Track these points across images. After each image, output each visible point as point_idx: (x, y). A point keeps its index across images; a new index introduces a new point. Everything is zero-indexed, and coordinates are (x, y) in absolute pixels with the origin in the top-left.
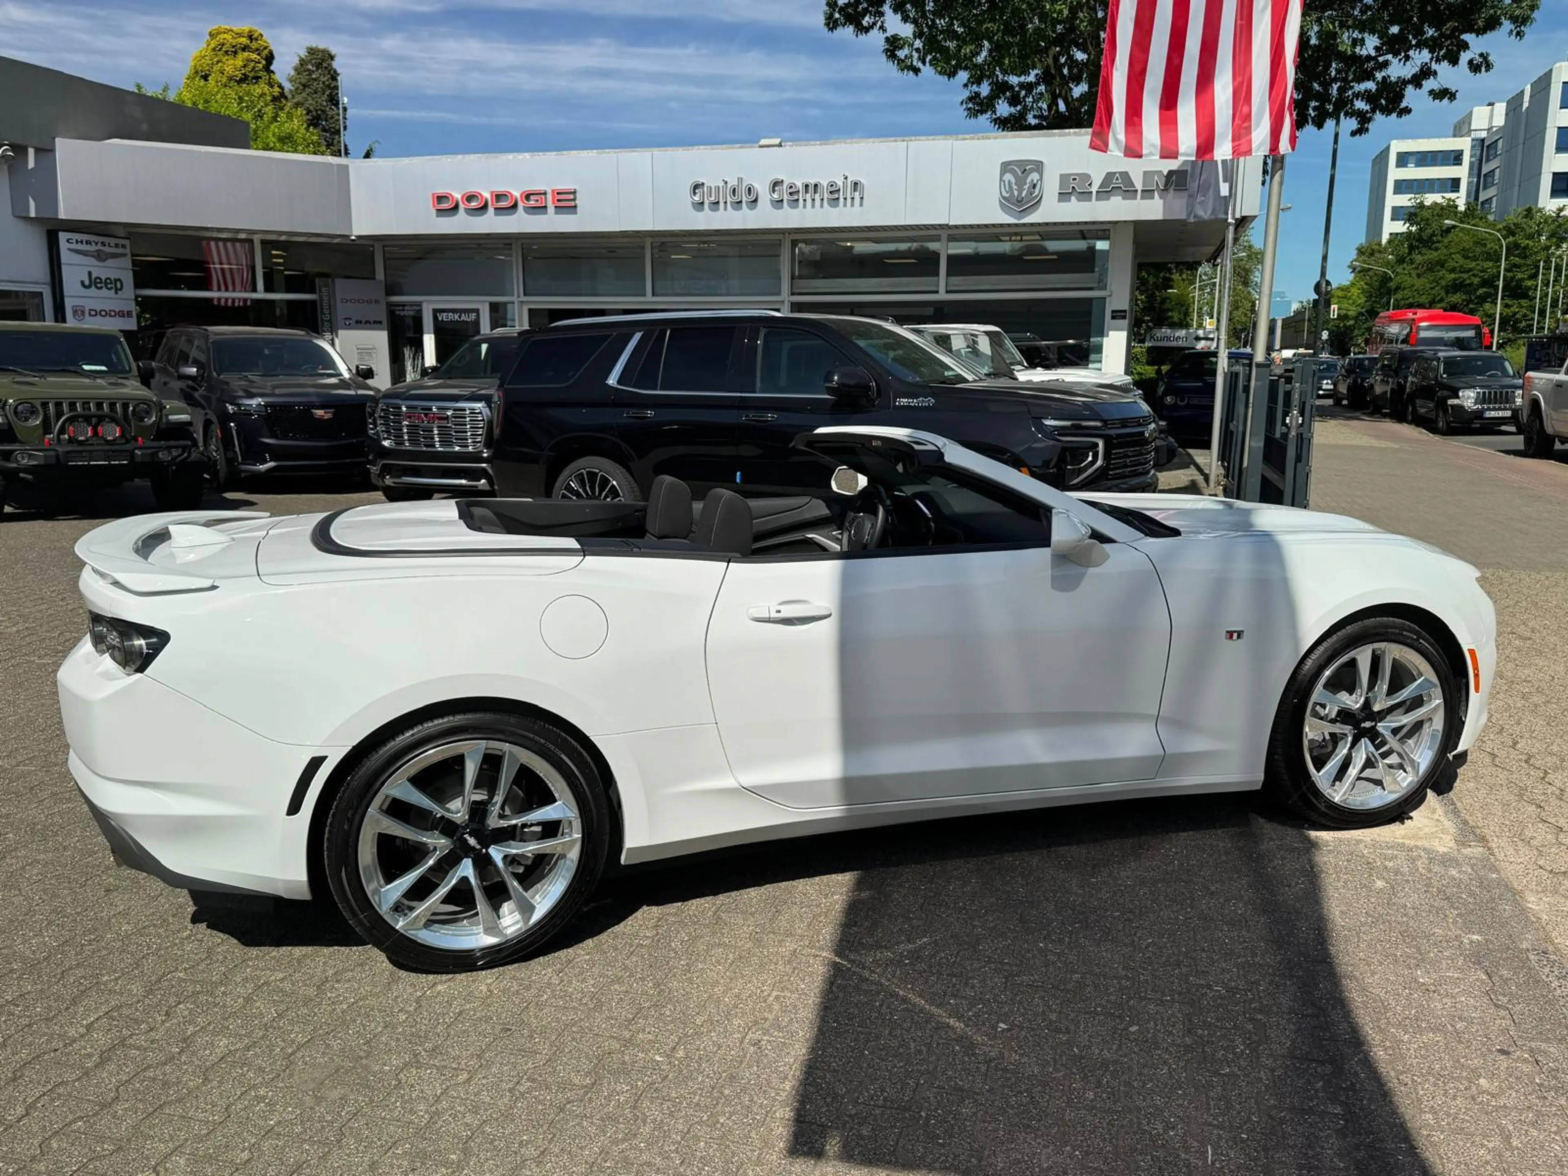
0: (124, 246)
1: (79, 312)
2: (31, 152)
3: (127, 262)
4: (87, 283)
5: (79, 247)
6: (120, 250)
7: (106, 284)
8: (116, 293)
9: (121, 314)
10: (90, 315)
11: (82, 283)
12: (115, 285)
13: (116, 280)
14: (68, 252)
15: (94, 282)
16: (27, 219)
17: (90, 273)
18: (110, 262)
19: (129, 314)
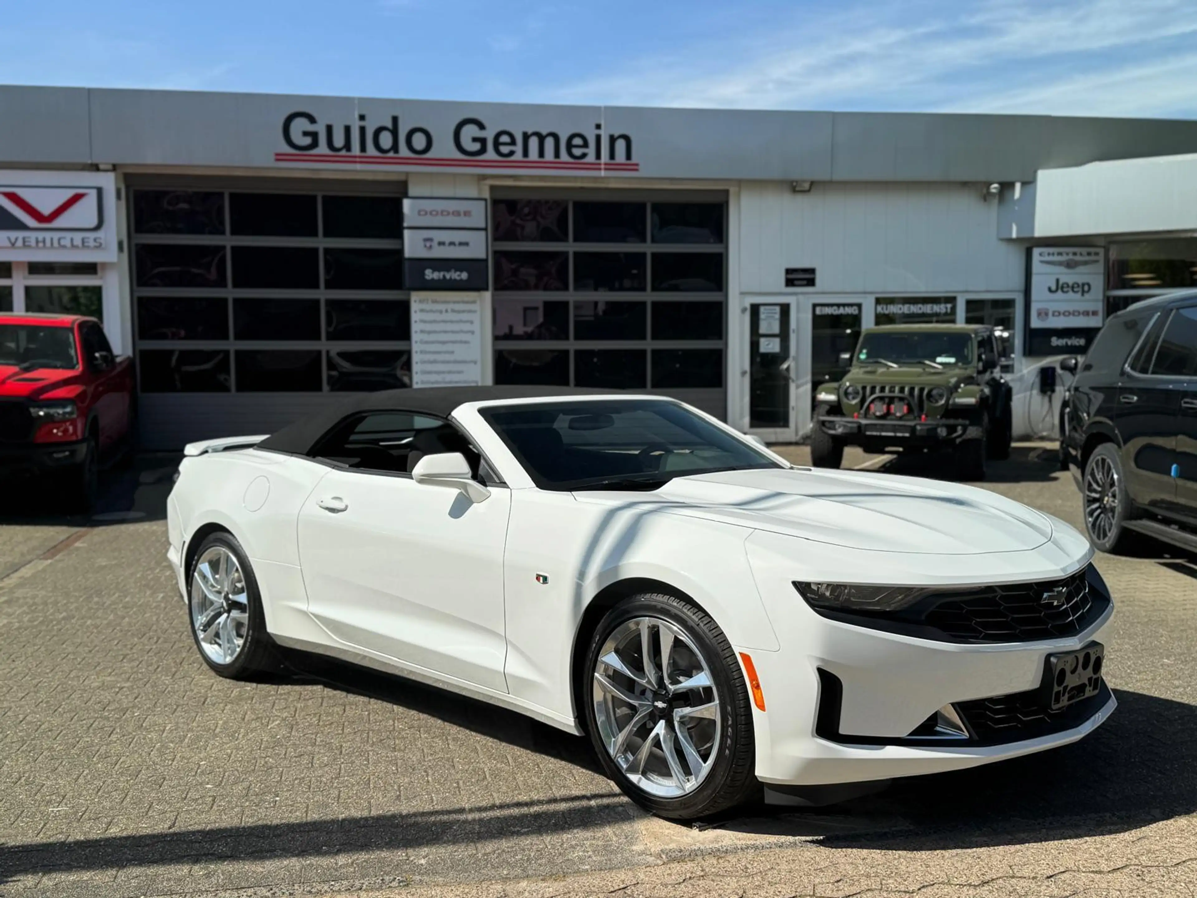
0: (1097, 254)
1: (1043, 314)
2: (1018, 186)
3: (1100, 268)
4: (1054, 288)
5: (1051, 258)
6: (1093, 258)
7: (1073, 287)
8: (1083, 295)
9: (1086, 313)
10: (1053, 315)
11: (1050, 290)
12: (1084, 288)
13: (1083, 285)
14: (1040, 264)
15: (1060, 287)
16: (1010, 240)
17: (1058, 281)
18: (1081, 269)
19: (1095, 313)
